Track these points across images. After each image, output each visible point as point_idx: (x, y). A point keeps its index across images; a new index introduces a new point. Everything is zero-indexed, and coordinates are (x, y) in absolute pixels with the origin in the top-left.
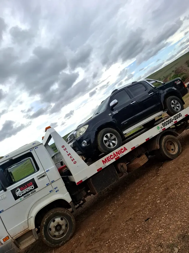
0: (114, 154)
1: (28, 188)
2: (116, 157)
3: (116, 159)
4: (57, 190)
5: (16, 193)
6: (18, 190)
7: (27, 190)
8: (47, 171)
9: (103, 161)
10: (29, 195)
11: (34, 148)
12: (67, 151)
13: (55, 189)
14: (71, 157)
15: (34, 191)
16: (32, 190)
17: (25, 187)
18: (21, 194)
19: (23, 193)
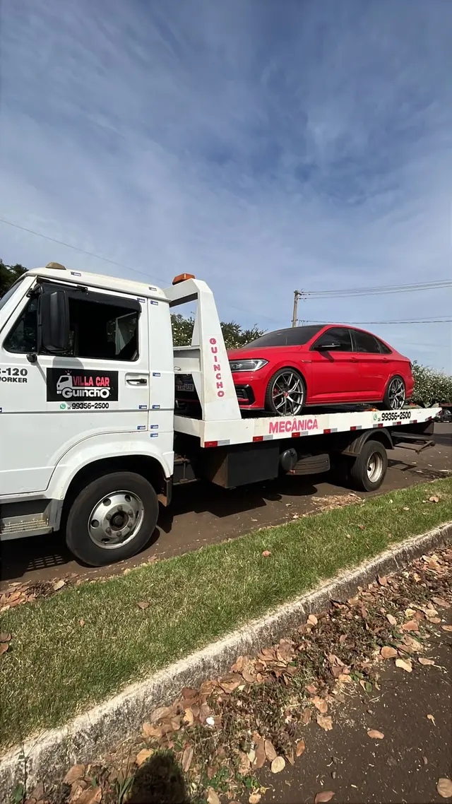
0: (295, 422)
1: (95, 388)
2: (295, 431)
3: (293, 434)
4: (154, 431)
5: (58, 383)
6: (67, 379)
7: (89, 390)
8: (154, 375)
9: (271, 424)
10: (89, 406)
11: (149, 300)
12: (215, 357)
13: (152, 428)
14: (219, 376)
15: (105, 406)
16: (100, 399)
17: (88, 381)
18: (70, 395)
19: (76, 393)
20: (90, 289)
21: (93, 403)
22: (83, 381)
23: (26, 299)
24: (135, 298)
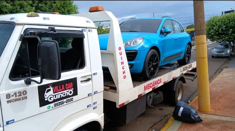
0: (153, 82)
1: (65, 91)
2: (153, 87)
4: (95, 105)
5: (45, 94)
6: (50, 90)
7: (62, 93)
8: (94, 74)
10: (63, 103)
11: (88, 29)
12: (121, 57)
13: (94, 104)
14: (124, 68)
15: (71, 100)
16: (69, 96)
17: (61, 88)
18: (52, 99)
19: (56, 97)
20: (56, 28)
21: (65, 100)
22: (59, 89)
23: (20, 43)
24: (80, 29)
